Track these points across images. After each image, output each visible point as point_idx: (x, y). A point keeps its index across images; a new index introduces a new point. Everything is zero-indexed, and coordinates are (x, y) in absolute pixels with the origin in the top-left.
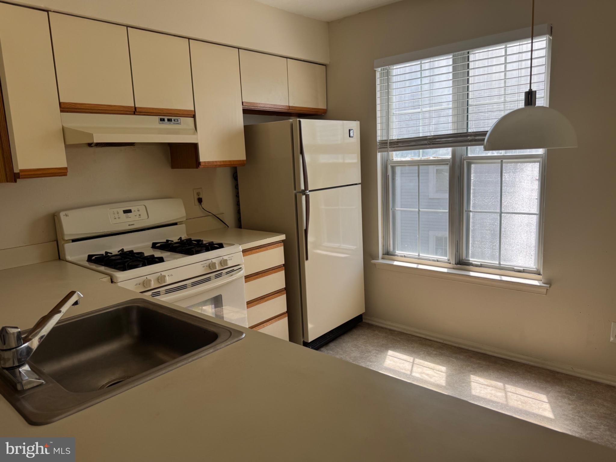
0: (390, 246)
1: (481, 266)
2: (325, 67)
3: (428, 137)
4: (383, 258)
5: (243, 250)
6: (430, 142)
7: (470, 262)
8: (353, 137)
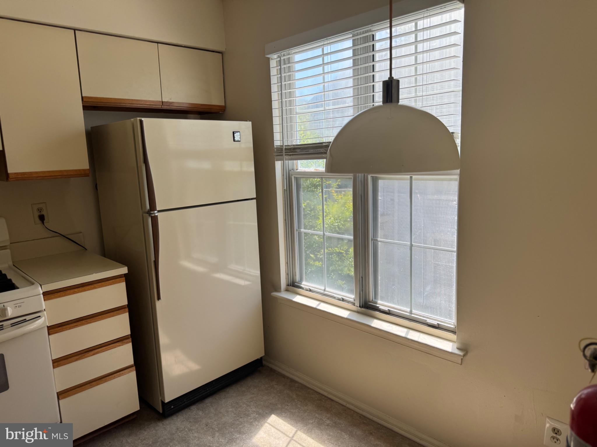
0: (295, 275)
1: (388, 313)
2: (221, 54)
3: (324, 144)
4: (287, 290)
5: (43, 292)
6: (325, 150)
7: (378, 305)
8: (240, 141)
